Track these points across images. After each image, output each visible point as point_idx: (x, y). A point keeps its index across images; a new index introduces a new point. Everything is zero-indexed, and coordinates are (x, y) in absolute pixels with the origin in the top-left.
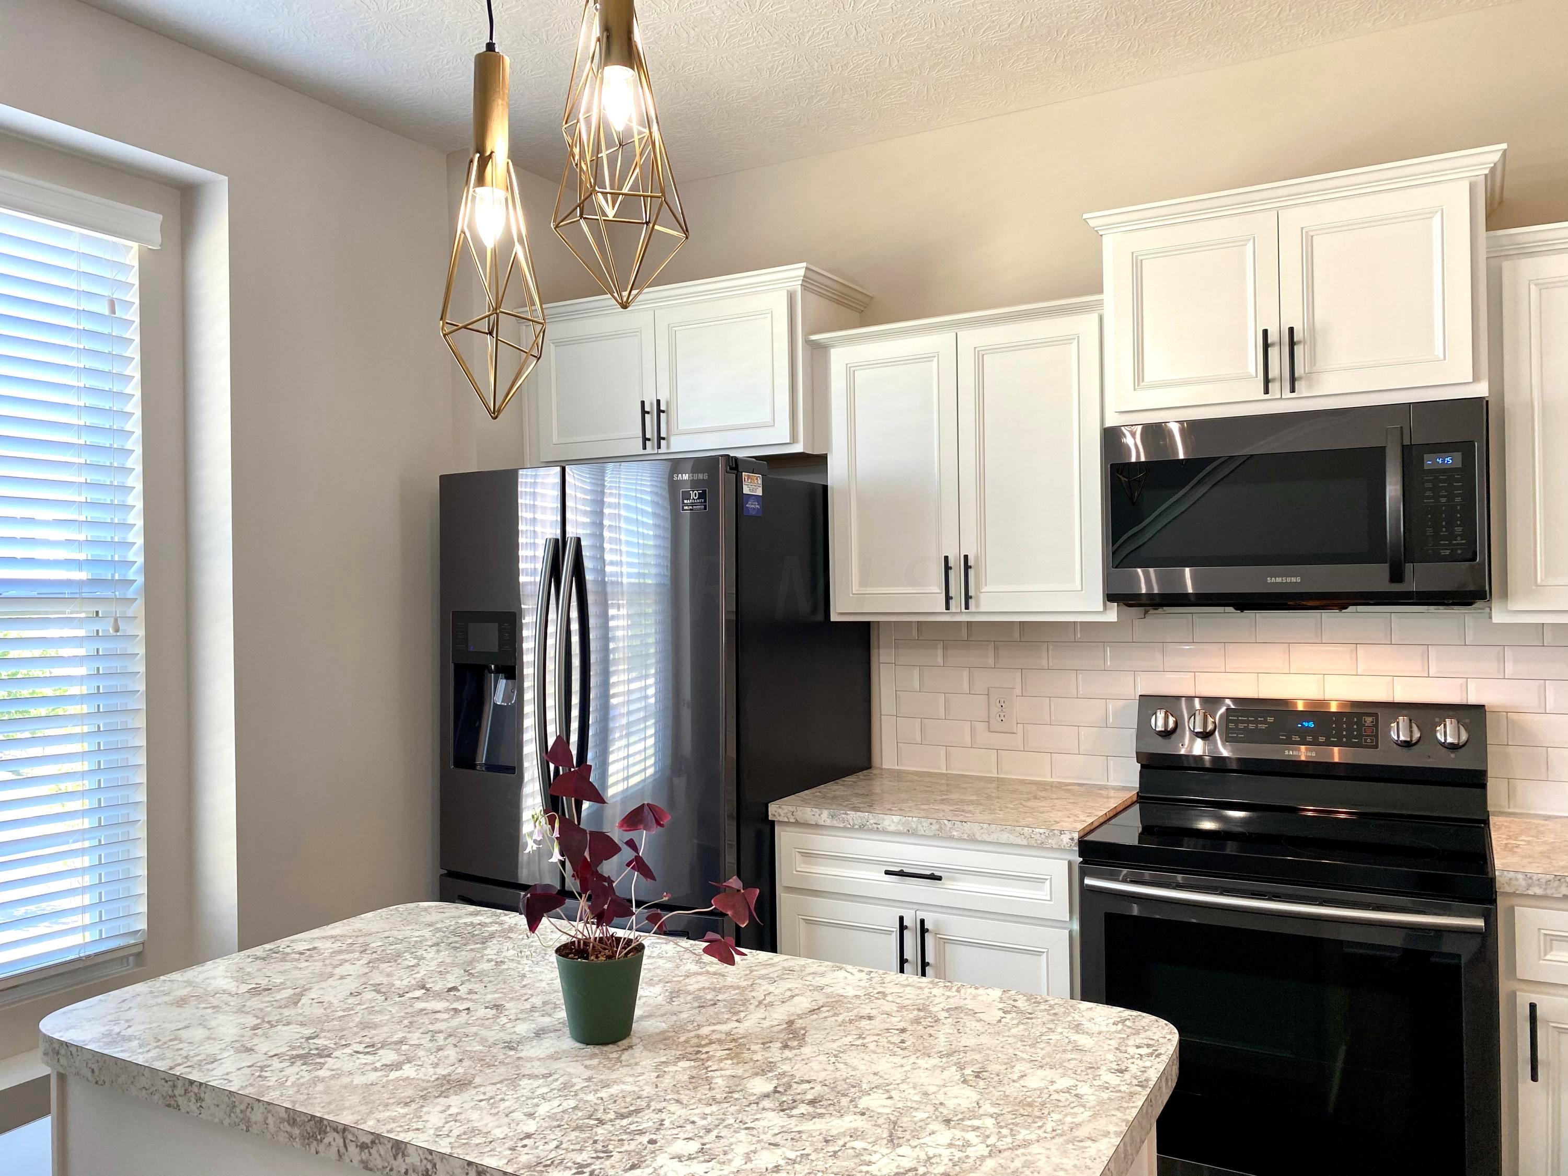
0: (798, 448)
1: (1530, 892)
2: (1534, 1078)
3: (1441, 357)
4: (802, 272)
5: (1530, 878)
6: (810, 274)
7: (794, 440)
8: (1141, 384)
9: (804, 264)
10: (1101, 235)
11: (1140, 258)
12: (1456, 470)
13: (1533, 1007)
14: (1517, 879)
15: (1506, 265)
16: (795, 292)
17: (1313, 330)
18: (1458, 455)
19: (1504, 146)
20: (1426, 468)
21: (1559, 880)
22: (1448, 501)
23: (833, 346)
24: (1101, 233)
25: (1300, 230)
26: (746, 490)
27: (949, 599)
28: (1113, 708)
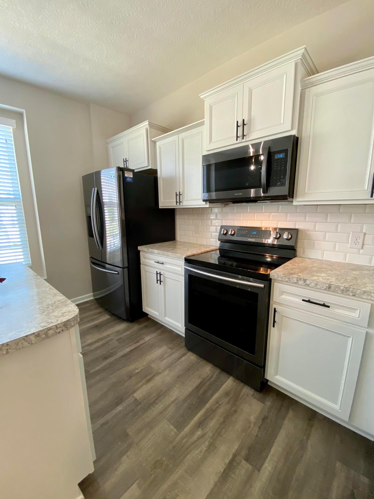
0: (149, 168)
1: (278, 279)
2: (274, 326)
3: (282, 123)
4: (148, 123)
5: (278, 275)
6: (150, 123)
7: (149, 165)
8: (211, 142)
9: (147, 121)
10: (204, 101)
11: (212, 105)
12: (283, 158)
13: (275, 309)
14: (275, 275)
16: (148, 128)
17: (250, 120)
18: (284, 154)
19: (304, 47)
20: (275, 158)
21: (286, 277)
22: (280, 168)
23: (157, 142)
24: (204, 100)
25: (248, 88)
26: (126, 175)
27: (177, 202)
28: (216, 228)
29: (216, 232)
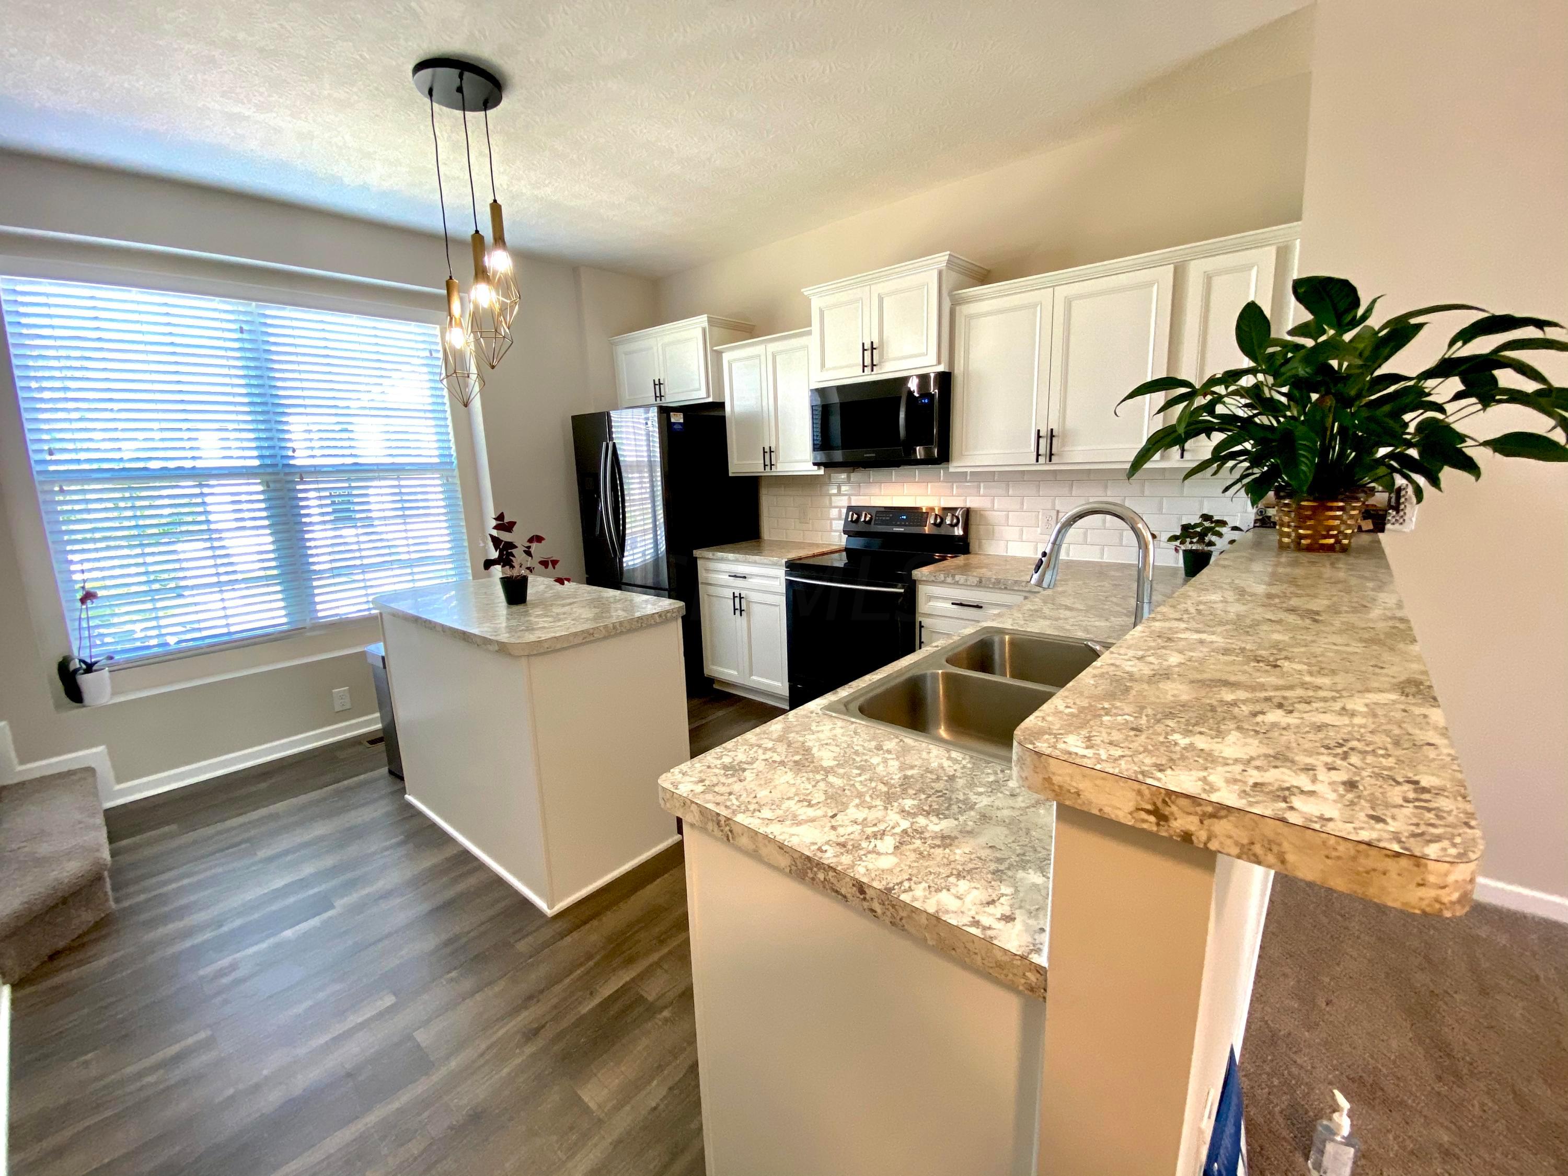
0: (710, 400)
1: (922, 579)
3: (925, 353)
7: (708, 396)
8: (824, 369)
10: (811, 300)
11: (822, 308)
13: (921, 623)
14: (921, 576)
15: (958, 308)
16: (706, 327)
17: (881, 342)
18: (929, 399)
19: (948, 252)
23: (724, 354)
25: (878, 295)
26: (673, 420)
27: (765, 465)
28: (840, 512)
29: (840, 519)
